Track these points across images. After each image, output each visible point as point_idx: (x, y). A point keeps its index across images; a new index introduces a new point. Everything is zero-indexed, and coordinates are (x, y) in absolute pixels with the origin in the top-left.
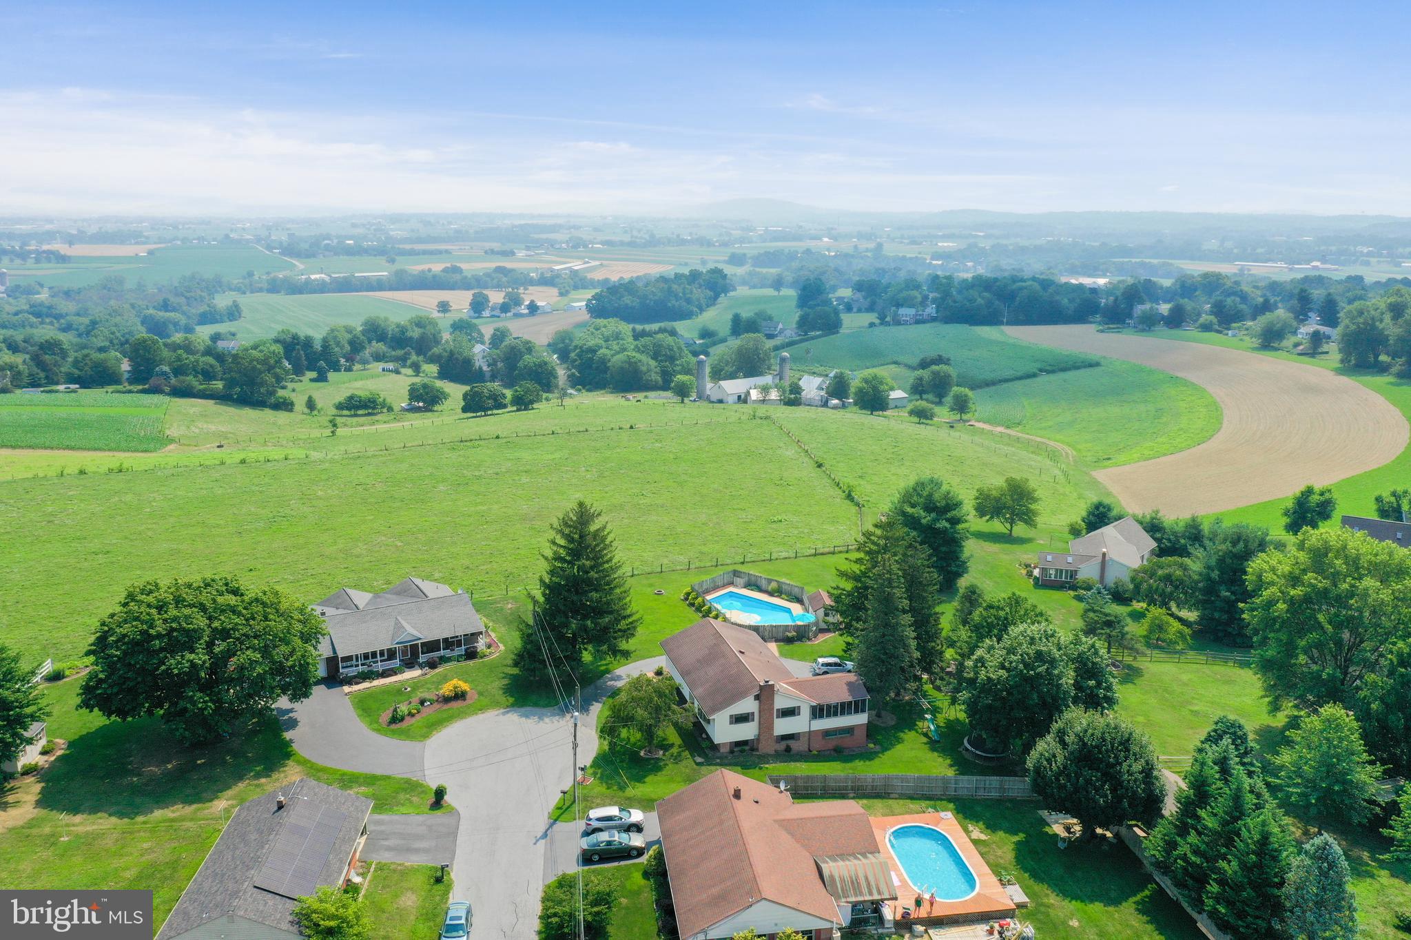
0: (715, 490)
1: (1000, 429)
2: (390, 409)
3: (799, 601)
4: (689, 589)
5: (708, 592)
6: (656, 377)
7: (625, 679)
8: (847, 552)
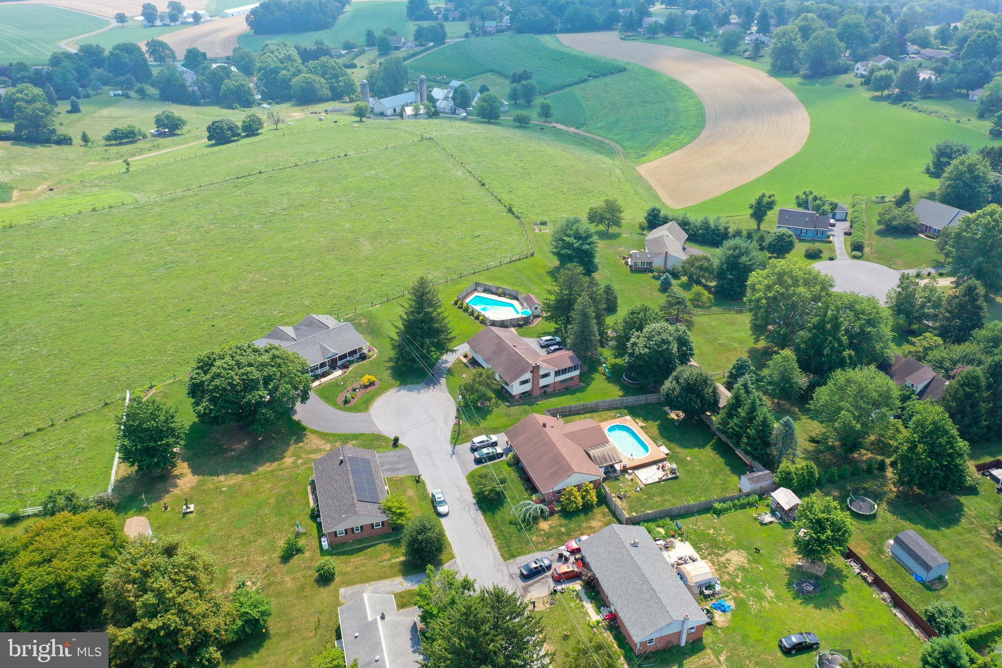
1: (572, 129)
4: (456, 298)
5: (465, 297)
6: (327, 92)
7: (450, 362)
8: (526, 257)
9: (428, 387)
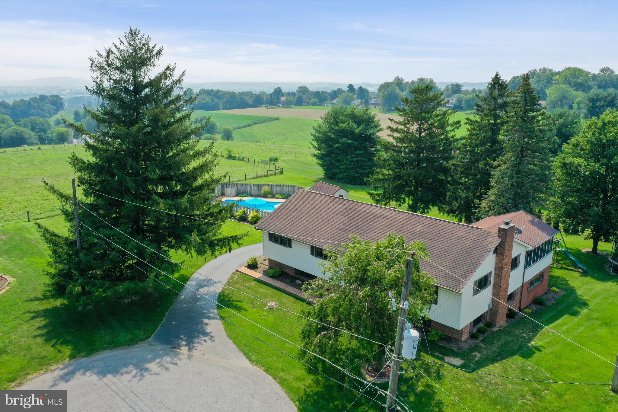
7: (216, 283)
8: (275, 174)
9: (172, 351)
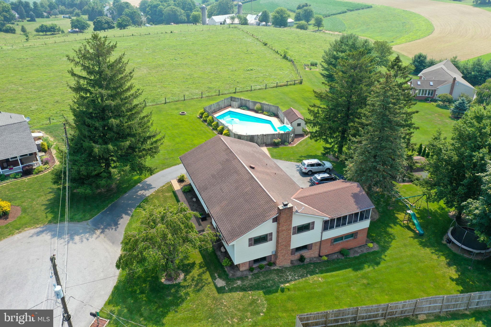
0: (214, 57)
1: (336, 33)
2: (63, 32)
3: (276, 116)
4: (202, 110)
7: (153, 188)
8: (294, 84)
9: (93, 231)
